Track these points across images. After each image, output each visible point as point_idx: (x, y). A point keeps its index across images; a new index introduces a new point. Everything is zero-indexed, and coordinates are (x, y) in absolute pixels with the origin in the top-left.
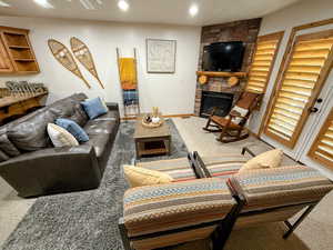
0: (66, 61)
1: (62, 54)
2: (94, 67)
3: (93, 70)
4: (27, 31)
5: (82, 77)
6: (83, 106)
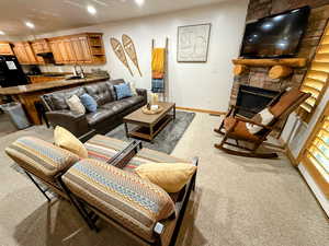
3: (135, 60)
5: (128, 67)
6: (115, 89)
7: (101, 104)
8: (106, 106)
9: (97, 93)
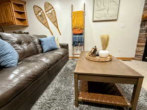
0: (41, 18)
1: (40, 14)
2: (56, 21)
4: (25, 3)
5: (49, 28)
6: (40, 42)
7: (24, 57)
8: (30, 58)
9: (19, 43)
